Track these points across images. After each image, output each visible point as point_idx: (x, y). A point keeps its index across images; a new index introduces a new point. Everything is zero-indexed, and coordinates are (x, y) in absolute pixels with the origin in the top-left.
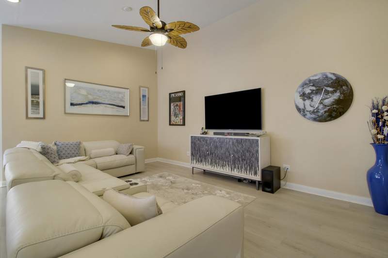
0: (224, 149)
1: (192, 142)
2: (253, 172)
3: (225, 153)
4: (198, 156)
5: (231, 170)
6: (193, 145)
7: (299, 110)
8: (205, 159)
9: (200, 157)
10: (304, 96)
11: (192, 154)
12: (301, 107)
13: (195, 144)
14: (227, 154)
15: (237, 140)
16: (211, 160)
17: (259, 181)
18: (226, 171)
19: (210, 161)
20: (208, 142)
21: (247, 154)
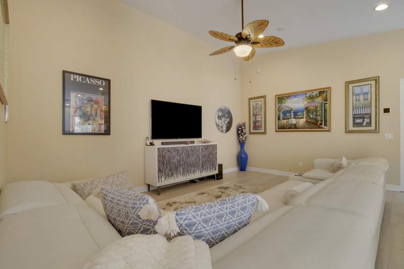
0: (195, 156)
1: (159, 156)
2: (214, 169)
3: (196, 160)
4: (167, 170)
5: (201, 173)
6: (161, 159)
7: (217, 125)
8: (177, 171)
9: (170, 170)
10: (220, 118)
11: (160, 170)
12: (218, 123)
13: (163, 157)
14: (198, 160)
15: (205, 146)
16: (184, 170)
17: (217, 174)
18: (197, 175)
19: (182, 171)
20: (180, 152)
21: (211, 157)
